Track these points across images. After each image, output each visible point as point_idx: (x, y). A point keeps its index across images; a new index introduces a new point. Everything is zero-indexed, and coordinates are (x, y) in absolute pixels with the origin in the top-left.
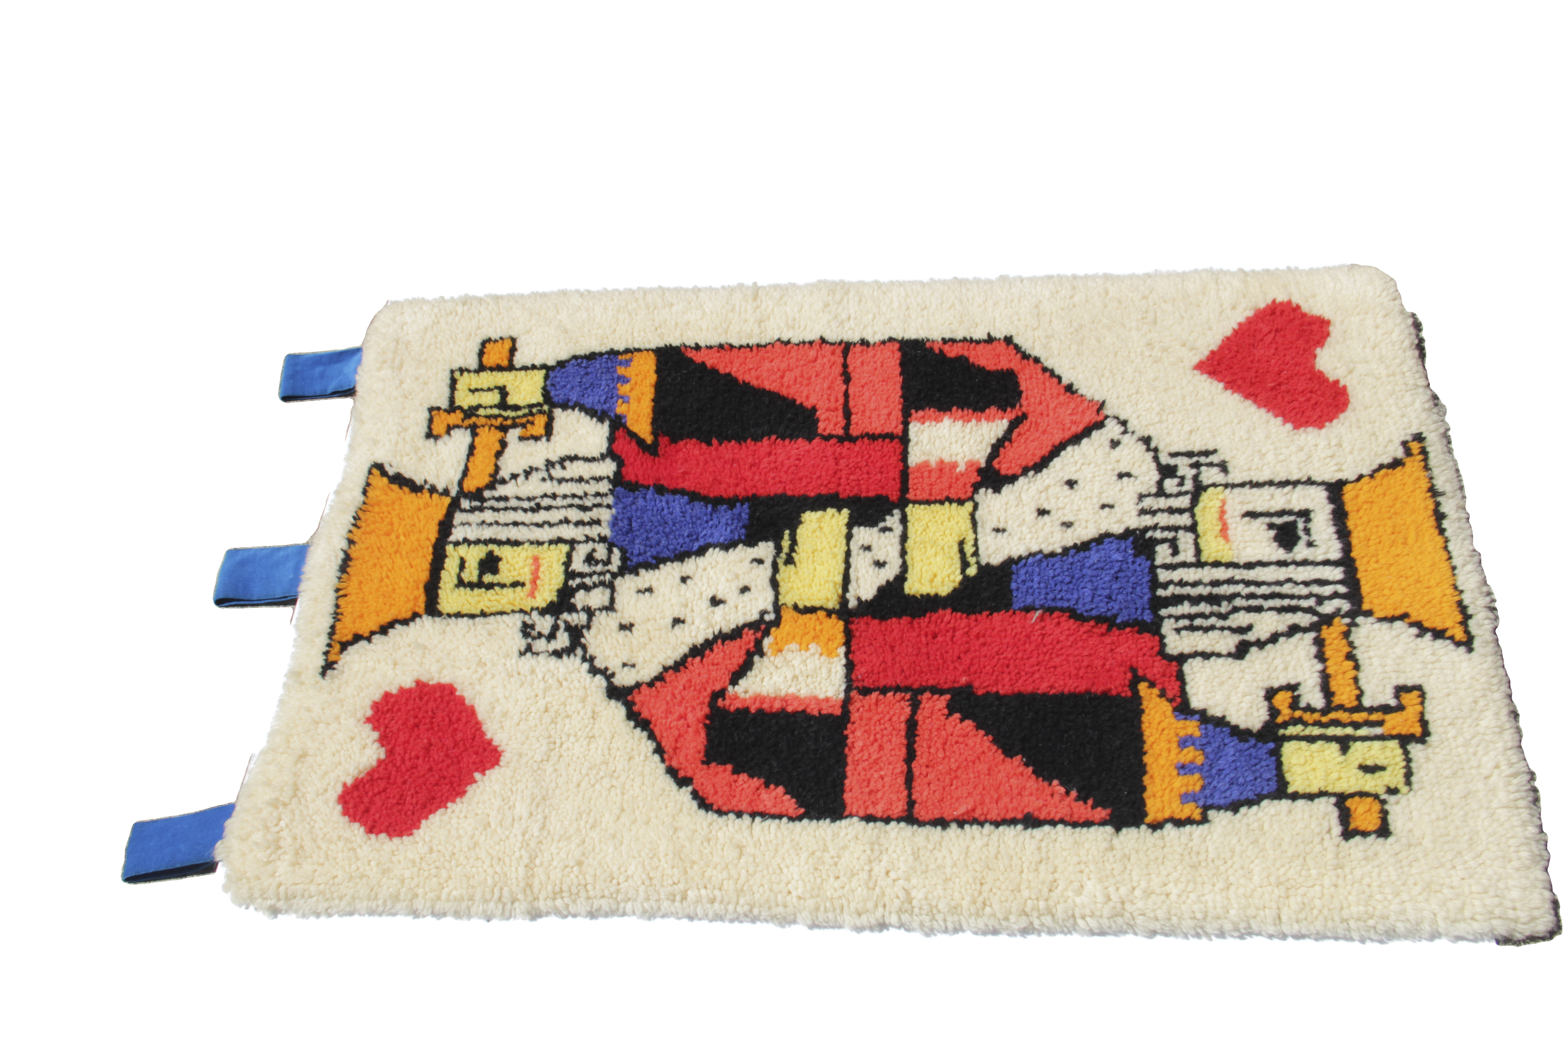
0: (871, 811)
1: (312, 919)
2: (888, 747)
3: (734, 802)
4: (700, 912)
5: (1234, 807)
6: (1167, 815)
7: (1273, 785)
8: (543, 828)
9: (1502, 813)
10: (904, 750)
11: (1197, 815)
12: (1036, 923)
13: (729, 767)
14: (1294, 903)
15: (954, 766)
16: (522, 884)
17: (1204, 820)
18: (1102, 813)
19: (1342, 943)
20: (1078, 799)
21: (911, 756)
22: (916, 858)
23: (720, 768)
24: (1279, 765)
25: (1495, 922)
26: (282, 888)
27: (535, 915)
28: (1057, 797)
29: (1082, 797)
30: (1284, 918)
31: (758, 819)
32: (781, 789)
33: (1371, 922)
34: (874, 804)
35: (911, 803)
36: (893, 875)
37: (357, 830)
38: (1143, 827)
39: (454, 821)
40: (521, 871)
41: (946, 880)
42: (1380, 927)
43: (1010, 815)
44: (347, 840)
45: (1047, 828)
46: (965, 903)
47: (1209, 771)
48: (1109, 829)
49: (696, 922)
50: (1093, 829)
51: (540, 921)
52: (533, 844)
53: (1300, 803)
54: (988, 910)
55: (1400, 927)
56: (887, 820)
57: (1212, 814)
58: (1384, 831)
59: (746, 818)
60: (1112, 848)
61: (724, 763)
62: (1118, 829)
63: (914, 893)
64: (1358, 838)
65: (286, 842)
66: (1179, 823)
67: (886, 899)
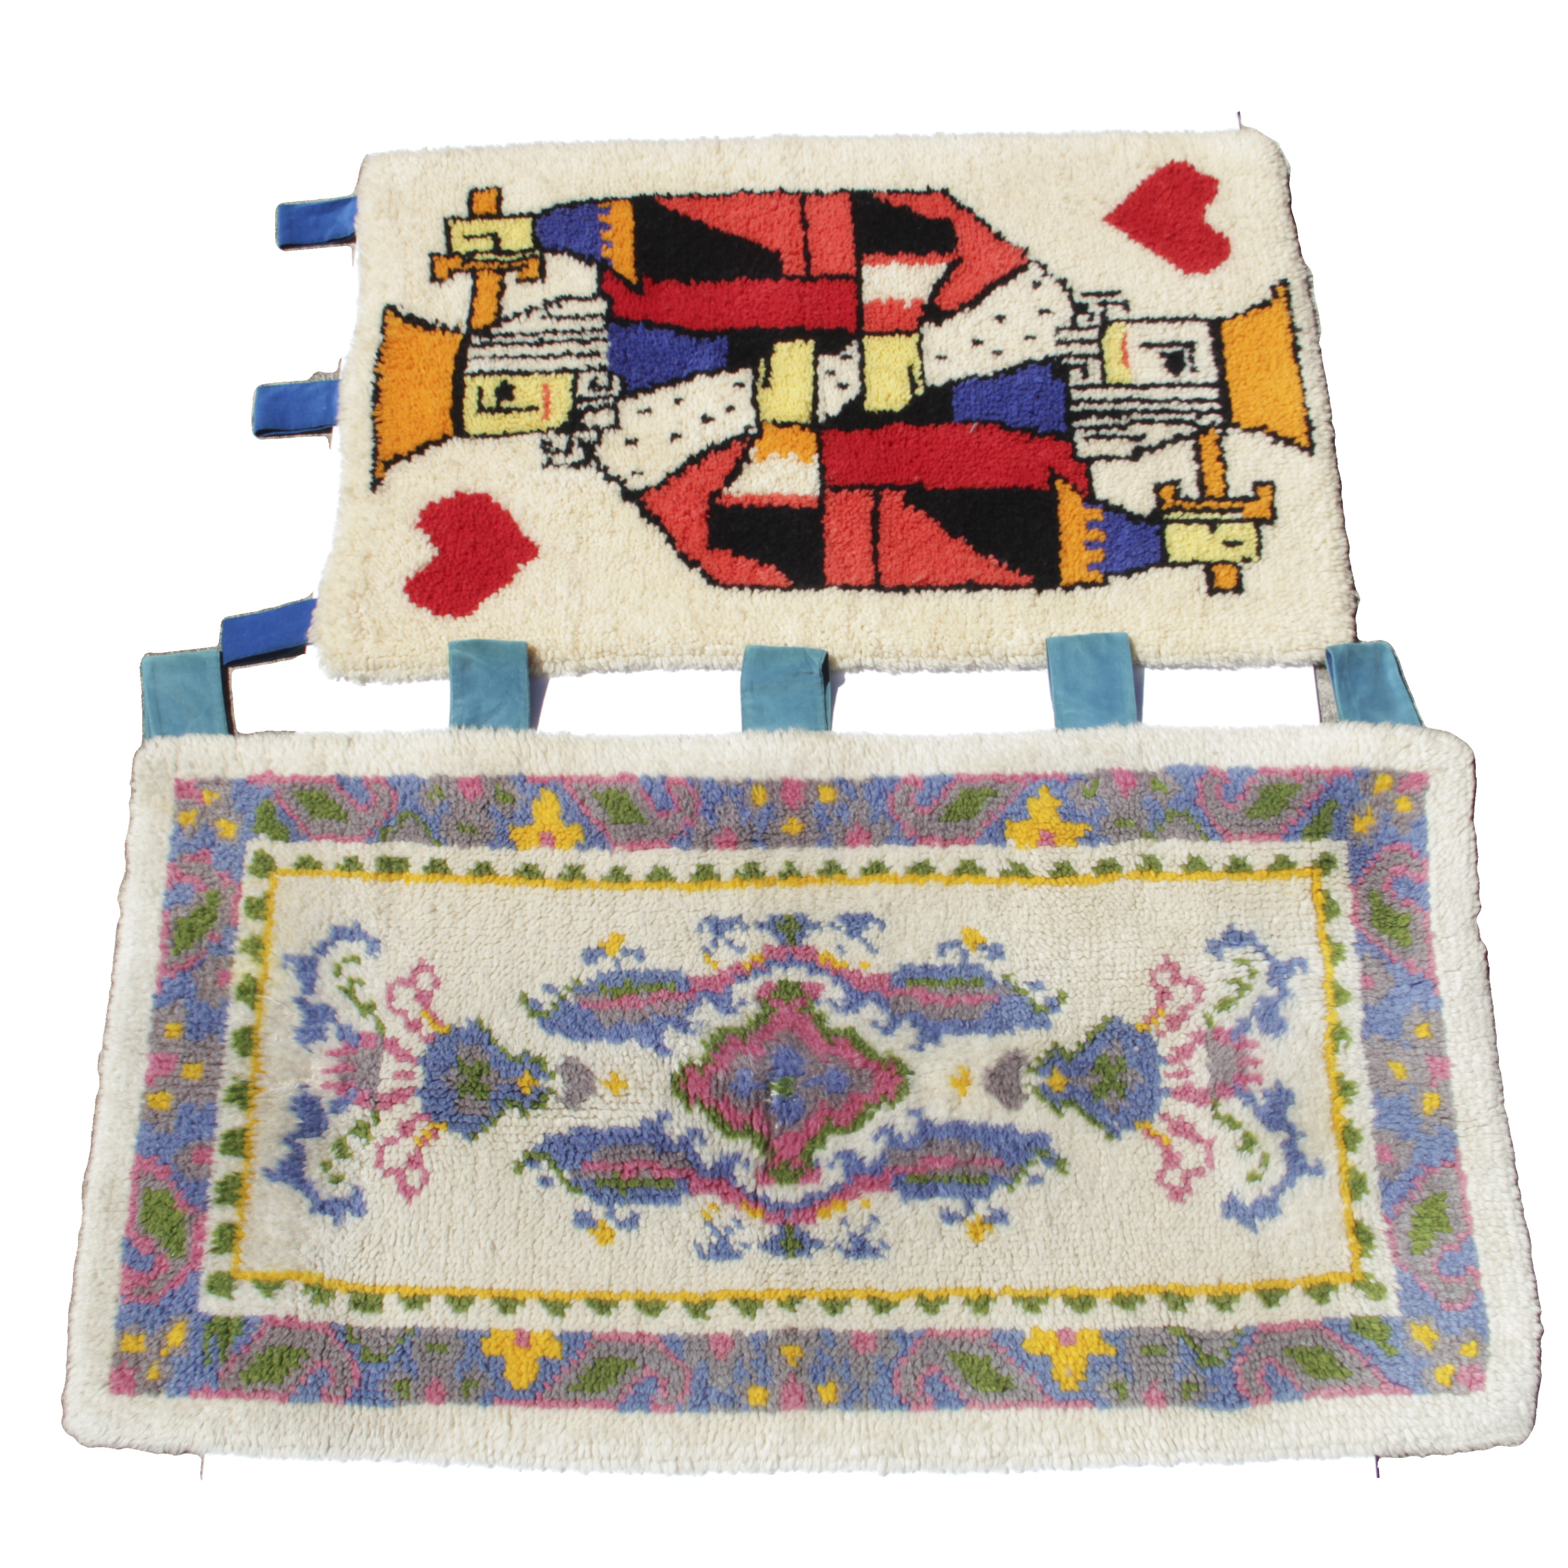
0: (847, 581)
1: (396, 685)
2: (857, 532)
3: (736, 578)
4: (716, 663)
5: (1128, 573)
6: (1077, 579)
7: (1158, 557)
8: (581, 604)
9: (1325, 575)
10: (870, 534)
11: (1100, 579)
12: (978, 661)
13: (729, 551)
14: (1170, 641)
15: (911, 546)
16: (570, 647)
17: (1105, 583)
18: (1026, 579)
19: (1204, 671)
20: (1008, 568)
21: (875, 539)
22: (884, 616)
23: (722, 552)
24: (1163, 542)
25: (1313, 652)
26: (370, 661)
27: (581, 671)
28: (992, 568)
29: (1012, 568)
30: (1163, 652)
31: (756, 591)
32: (773, 567)
33: (1226, 654)
34: (849, 576)
35: (878, 575)
36: (866, 629)
37: (425, 614)
38: (1059, 589)
39: (506, 602)
40: (569, 637)
41: (908, 631)
42: (1232, 658)
43: (956, 582)
44: (419, 621)
45: (985, 591)
46: (923, 648)
47: (1109, 546)
48: (1033, 591)
49: (711, 672)
50: (1020, 591)
51: (585, 677)
52: (575, 617)
53: (1178, 569)
54: (941, 652)
55: (1247, 657)
56: (860, 588)
57: (1111, 578)
58: (1238, 589)
59: (747, 590)
60: (1035, 605)
61: (725, 548)
62: (1039, 591)
63: (883, 642)
64: (1219, 595)
65: (367, 624)
66: (1086, 585)
67: (862, 647)
